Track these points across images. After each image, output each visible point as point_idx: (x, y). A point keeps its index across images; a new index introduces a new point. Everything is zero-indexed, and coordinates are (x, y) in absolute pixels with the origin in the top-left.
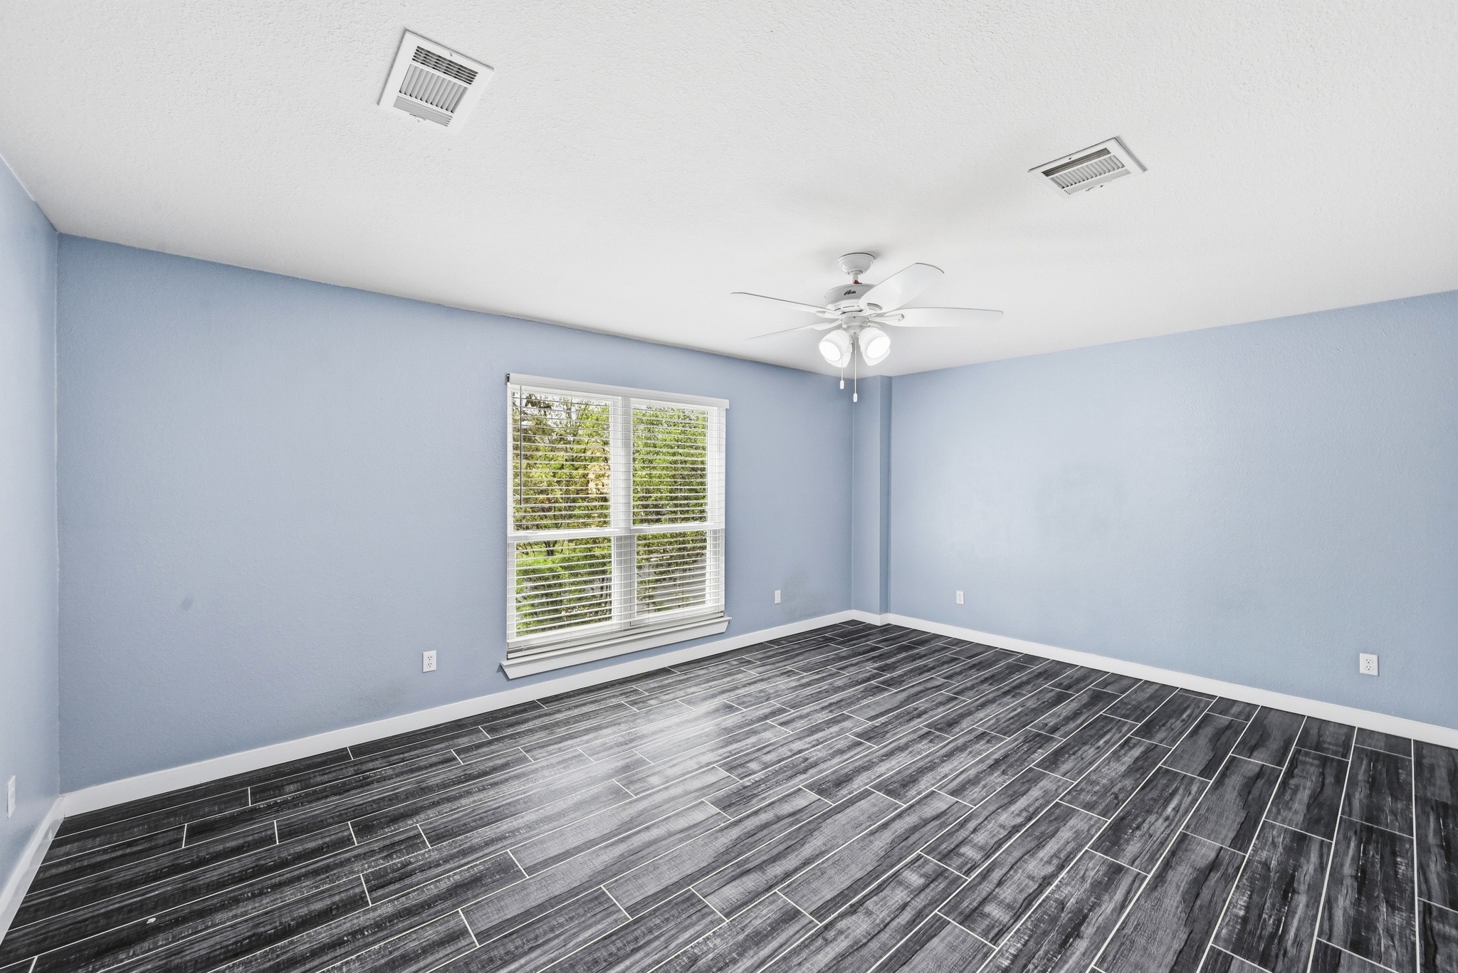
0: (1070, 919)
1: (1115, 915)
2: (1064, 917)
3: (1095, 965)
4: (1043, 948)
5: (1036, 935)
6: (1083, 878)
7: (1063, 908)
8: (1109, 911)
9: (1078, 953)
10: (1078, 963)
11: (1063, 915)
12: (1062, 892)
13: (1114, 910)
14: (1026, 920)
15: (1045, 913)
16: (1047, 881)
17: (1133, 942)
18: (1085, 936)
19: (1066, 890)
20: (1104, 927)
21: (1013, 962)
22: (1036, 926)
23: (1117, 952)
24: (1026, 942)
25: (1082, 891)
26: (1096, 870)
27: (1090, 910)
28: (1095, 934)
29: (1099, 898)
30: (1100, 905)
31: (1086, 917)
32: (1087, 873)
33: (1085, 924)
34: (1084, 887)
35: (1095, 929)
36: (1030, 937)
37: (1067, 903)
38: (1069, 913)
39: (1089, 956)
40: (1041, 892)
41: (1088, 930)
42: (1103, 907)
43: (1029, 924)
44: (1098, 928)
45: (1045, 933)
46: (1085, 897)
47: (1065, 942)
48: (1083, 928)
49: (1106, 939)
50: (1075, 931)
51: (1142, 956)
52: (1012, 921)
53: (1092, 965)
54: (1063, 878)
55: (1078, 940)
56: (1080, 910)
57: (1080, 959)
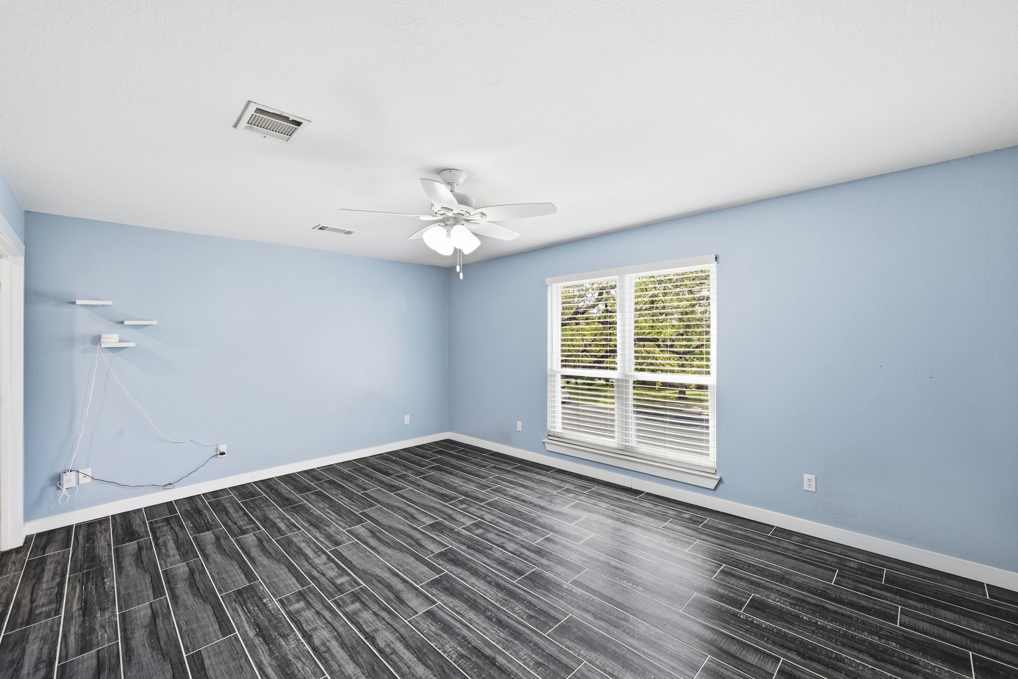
0: (270, 635)
1: (258, 661)
2: (274, 634)
3: (236, 634)
4: (262, 616)
5: (273, 617)
6: (299, 658)
7: (280, 636)
8: (263, 659)
9: (248, 629)
10: (243, 627)
11: (276, 633)
12: (293, 641)
13: (261, 661)
14: (283, 616)
15: (283, 625)
16: (308, 637)
17: (234, 659)
18: (255, 638)
19: (293, 644)
20: (254, 650)
21: (263, 603)
22: (277, 619)
23: (235, 648)
24: (270, 612)
25: (287, 651)
26: (300, 669)
27: (270, 649)
28: (253, 643)
29: (276, 658)
30: (270, 656)
31: (267, 644)
32: (301, 663)
33: (262, 641)
34: (289, 654)
35: (256, 645)
36: (272, 614)
37: (283, 640)
38: (275, 637)
39: (243, 634)
40: (299, 630)
41: (257, 641)
42: (267, 657)
43: (281, 616)
44: (256, 647)
45: (270, 621)
46: (281, 651)
47: (259, 627)
48: (261, 639)
49: (246, 647)
50: (262, 635)
51: (223, 659)
52: (288, 610)
53: (237, 632)
54: (304, 646)
55: (255, 633)
56: (273, 644)
57: (244, 629)
